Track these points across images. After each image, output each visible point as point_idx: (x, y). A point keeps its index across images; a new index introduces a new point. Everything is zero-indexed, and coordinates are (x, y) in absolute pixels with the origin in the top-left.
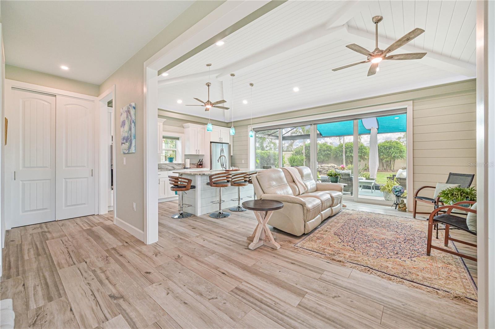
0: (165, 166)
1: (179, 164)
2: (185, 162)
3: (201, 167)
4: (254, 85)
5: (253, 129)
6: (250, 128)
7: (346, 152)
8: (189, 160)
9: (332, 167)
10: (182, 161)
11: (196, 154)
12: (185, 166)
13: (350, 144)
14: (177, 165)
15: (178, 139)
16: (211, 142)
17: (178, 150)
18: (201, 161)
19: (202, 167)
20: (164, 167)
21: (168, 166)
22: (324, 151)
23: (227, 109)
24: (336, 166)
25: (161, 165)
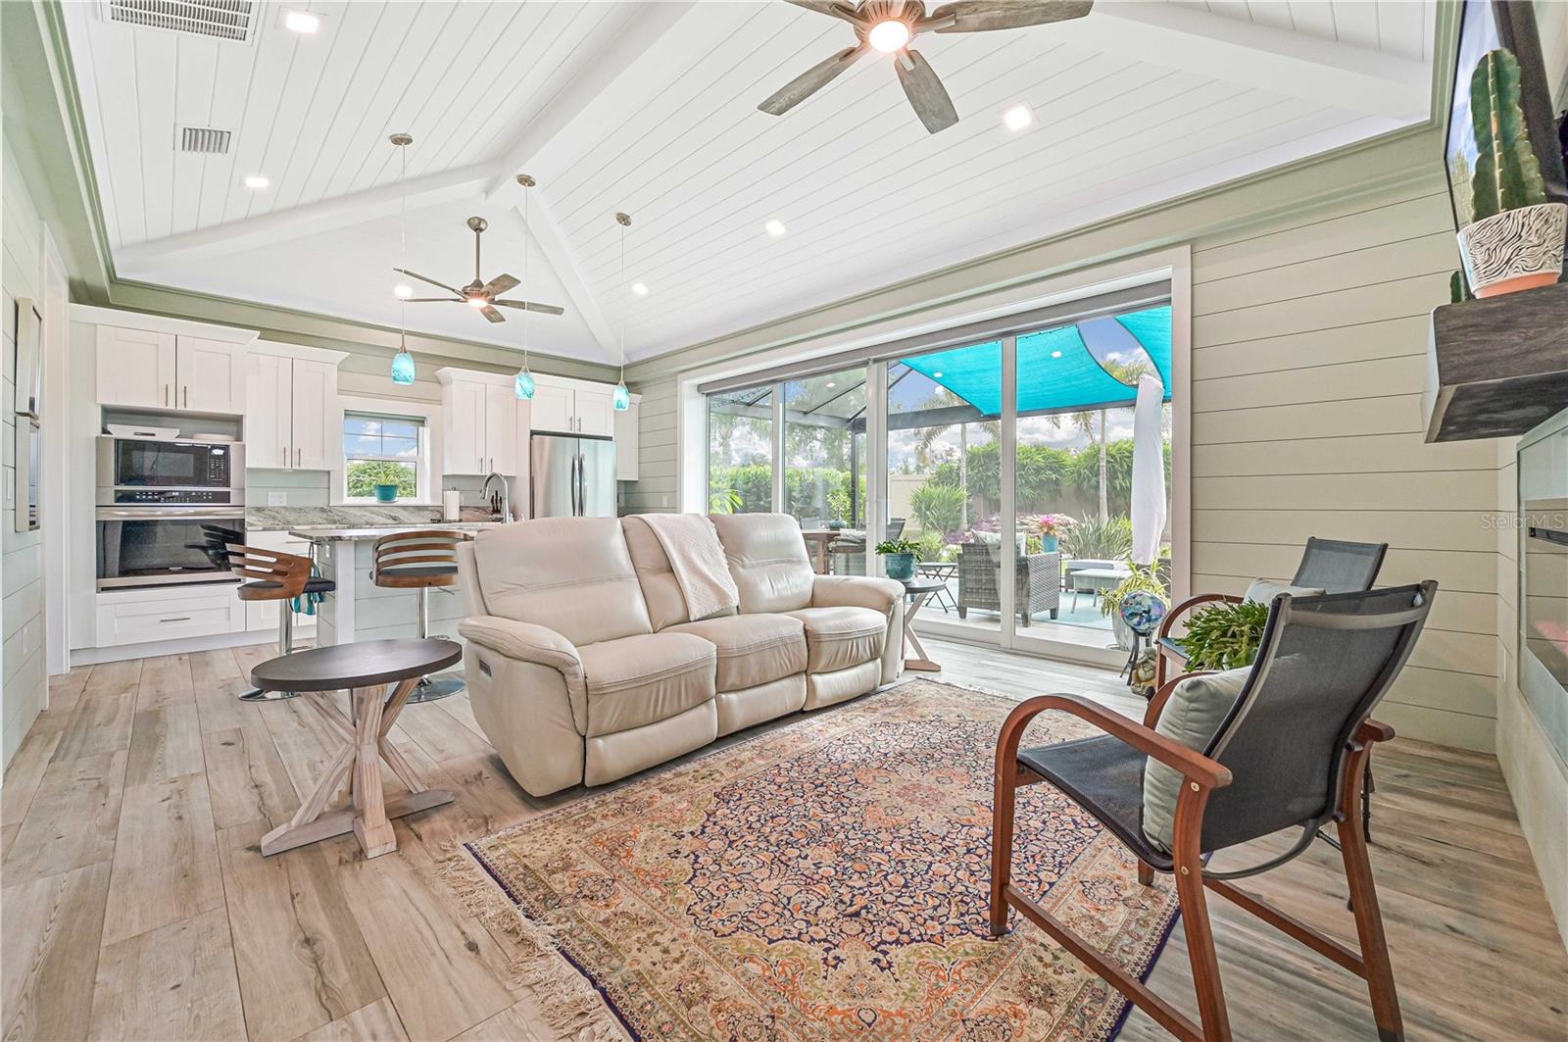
0: (359, 514)
1: (420, 508)
2: (442, 501)
4: (632, 218)
5: (698, 386)
6: (688, 385)
10: (433, 496)
11: (480, 473)
12: (442, 516)
13: (1126, 446)
14: (412, 512)
15: (421, 421)
16: (533, 433)
17: (423, 460)
19: (500, 520)
21: (372, 513)
22: (1038, 470)
25: (342, 509)
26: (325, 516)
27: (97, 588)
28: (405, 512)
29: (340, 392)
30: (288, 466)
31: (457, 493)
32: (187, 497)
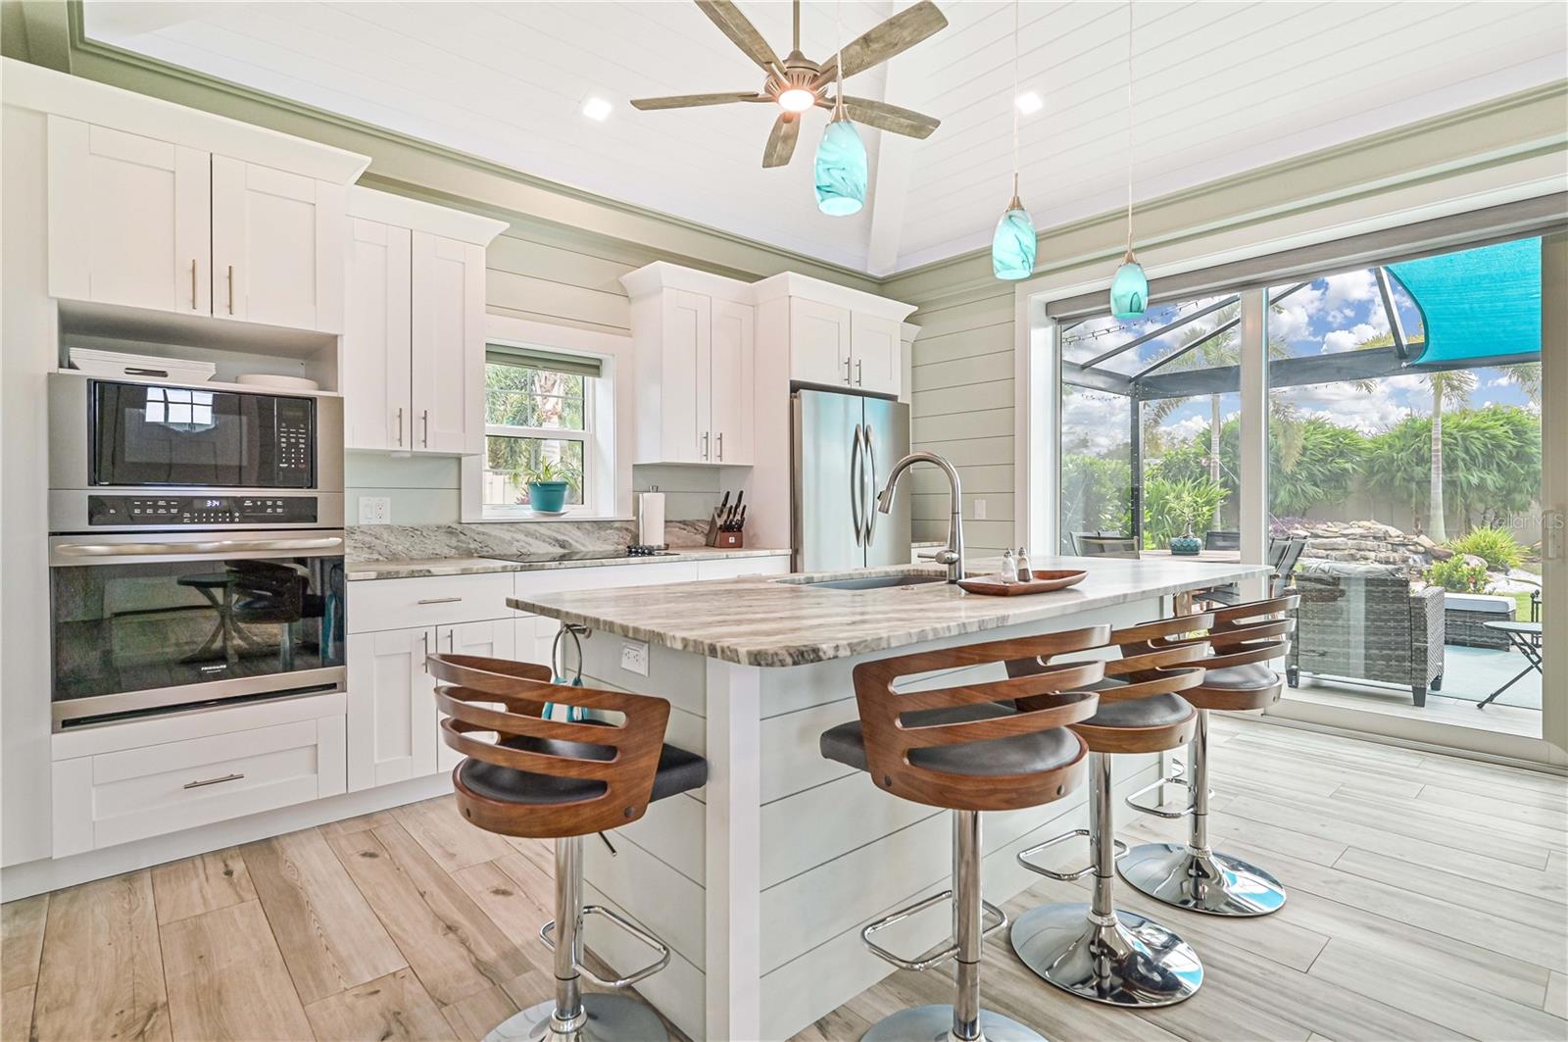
0: (507, 536)
1: (601, 525)
2: (636, 512)
3: (732, 540)
5: (1049, 307)
7: (1450, 465)
8: (659, 499)
9: (1375, 538)
10: (620, 503)
11: (704, 461)
12: (636, 537)
14: (588, 533)
15: (594, 367)
16: (796, 388)
17: (594, 437)
18: (733, 502)
19: (739, 545)
20: (503, 541)
21: (528, 534)
23: (920, 126)
24: (1393, 531)
25: (481, 529)
26: (454, 542)
27: (54, 723)
28: (579, 533)
29: (491, 307)
30: (406, 447)
31: (662, 496)
32: (232, 511)
